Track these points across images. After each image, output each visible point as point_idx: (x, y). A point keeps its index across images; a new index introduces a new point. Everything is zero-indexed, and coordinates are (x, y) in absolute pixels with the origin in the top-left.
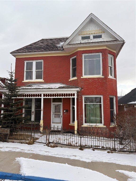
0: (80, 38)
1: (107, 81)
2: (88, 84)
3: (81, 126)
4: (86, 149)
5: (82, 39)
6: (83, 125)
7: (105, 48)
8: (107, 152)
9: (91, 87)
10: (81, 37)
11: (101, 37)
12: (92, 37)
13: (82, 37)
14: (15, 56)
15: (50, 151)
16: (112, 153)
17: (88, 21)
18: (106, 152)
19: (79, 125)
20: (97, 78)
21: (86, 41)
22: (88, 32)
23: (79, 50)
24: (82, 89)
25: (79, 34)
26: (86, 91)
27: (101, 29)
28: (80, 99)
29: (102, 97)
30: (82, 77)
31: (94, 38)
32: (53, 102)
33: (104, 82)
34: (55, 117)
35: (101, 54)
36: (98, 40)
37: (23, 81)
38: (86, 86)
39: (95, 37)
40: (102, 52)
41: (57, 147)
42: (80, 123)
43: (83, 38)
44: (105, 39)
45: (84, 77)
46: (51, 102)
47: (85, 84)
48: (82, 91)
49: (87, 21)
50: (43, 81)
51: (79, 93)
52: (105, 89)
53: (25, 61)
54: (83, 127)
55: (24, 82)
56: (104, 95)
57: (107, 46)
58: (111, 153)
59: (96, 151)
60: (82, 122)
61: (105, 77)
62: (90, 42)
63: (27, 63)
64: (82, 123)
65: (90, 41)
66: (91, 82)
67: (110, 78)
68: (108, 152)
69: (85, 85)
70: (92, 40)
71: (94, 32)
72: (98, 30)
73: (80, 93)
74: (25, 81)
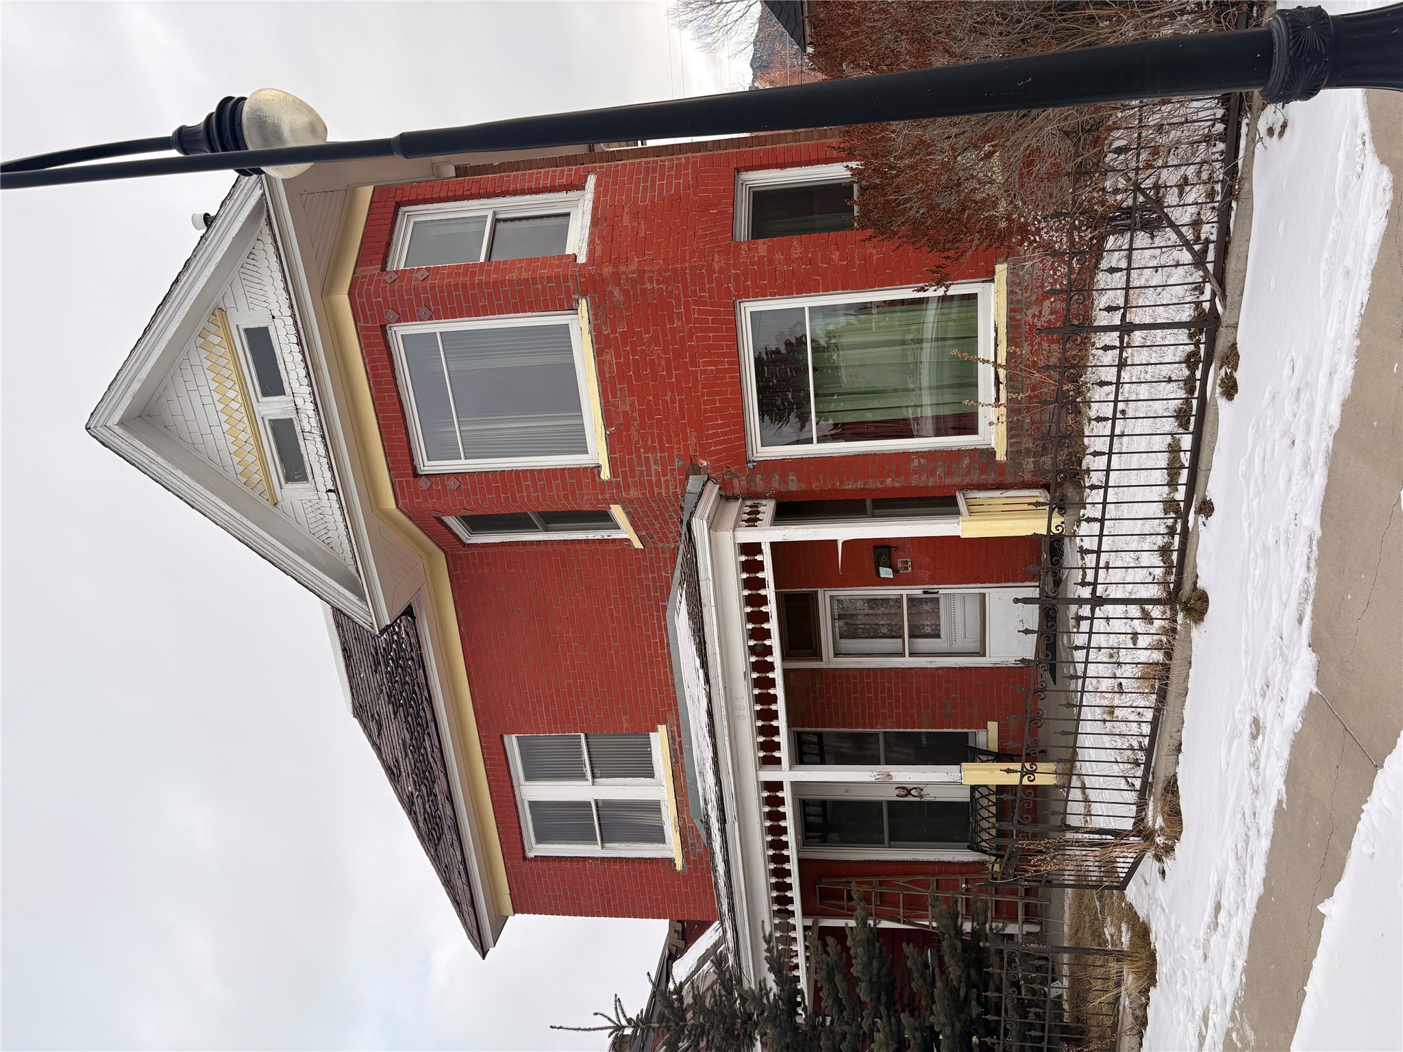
0: (293, 494)
1: (616, 277)
2: (651, 426)
3: (1001, 465)
4: (1195, 567)
5: (304, 478)
6: (991, 453)
7: (343, 301)
8: (1222, 402)
9: (673, 401)
10: (290, 487)
11: (264, 332)
12: (274, 407)
13: (289, 479)
14: (499, 924)
15: (1213, 890)
16: (1232, 357)
17: (152, 453)
18: (1225, 411)
19: (992, 478)
20: (599, 353)
21: (312, 450)
22: (243, 436)
23: (389, 502)
24: (697, 470)
25: (269, 505)
26: (709, 437)
27: (201, 341)
28: (784, 480)
29: (749, 307)
30: (605, 474)
31: (280, 391)
32: (817, 654)
33: (626, 293)
34: (938, 636)
35: (400, 331)
36: (288, 358)
37: (679, 867)
38: (668, 435)
39: (272, 384)
40: (383, 328)
41: (1172, 788)
42: (976, 477)
43: (295, 470)
44: (273, 299)
45: (597, 453)
46: (821, 669)
47: (654, 450)
48: (715, 470)
49: (159, 459)
50: (662, 729)
51: (737, 491)
52: (685, 287)
53: (531, 854)
54: (1014, 451)
55: (686, 855)
56: (737, 288)
57: (325, 290)
58: (1235, 367)
59: (1215, 489)
60: (967, 461)
61: (584, 295)
62: (314, 422)
63: (541, 839)
64: (974, 453)
65: (308, 421)
66: (632, 405)
67: (591, 242)
68: (1230, 389)
69: (662, 451)
70: (299, 402)
71: (232, 394)
72: (207, 364)
73: (736, 481)
74: (672, 848)
